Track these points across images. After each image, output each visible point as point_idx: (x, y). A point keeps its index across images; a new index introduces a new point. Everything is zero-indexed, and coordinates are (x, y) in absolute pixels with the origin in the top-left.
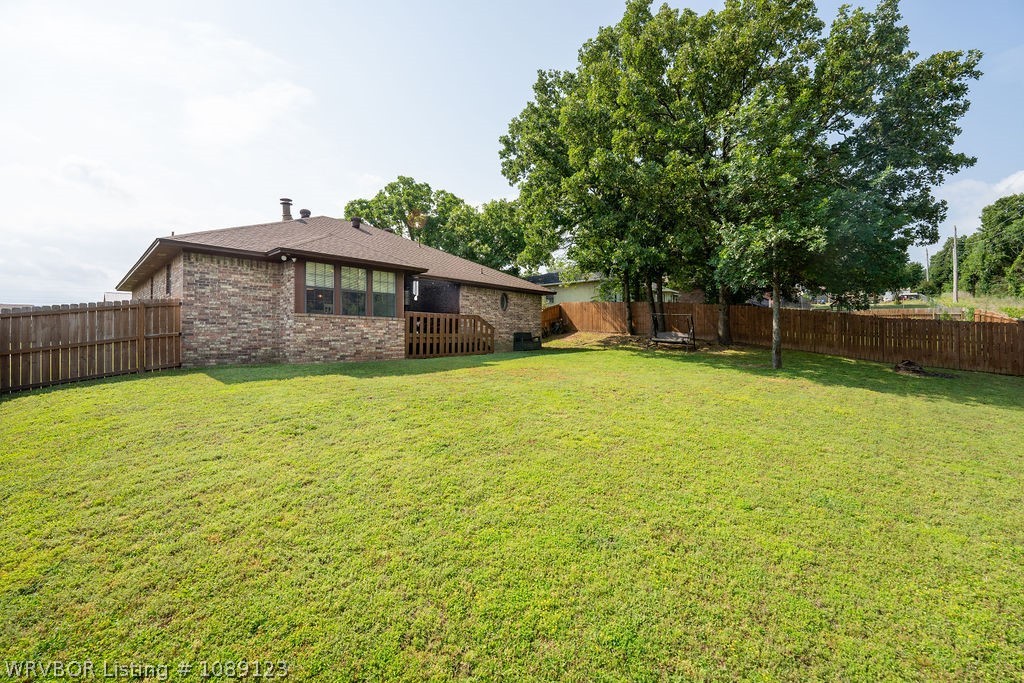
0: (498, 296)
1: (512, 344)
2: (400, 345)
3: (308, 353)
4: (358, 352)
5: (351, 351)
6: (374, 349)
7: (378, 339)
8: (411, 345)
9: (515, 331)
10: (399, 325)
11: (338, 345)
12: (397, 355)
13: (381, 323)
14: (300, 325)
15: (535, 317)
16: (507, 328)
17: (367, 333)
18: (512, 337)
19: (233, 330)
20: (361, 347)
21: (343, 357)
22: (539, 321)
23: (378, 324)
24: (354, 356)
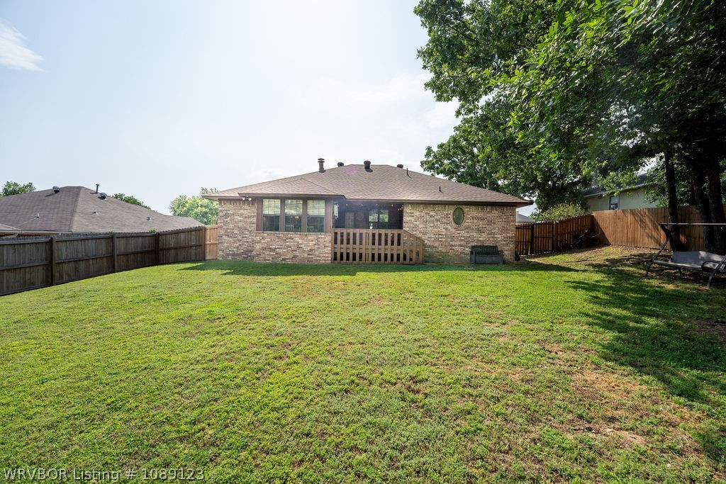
0: (450, 211)
1: (469, 257)
2: (327, 253)
3: (262, 255)
4: (295, 257)
5: (290, 255)
6: (306, 255)
7: (309, 248)
8: (335, 254)
9: (474, 244)
10: (327, 238)
11: (281, 251)
12: (325, 260)
13: (312, 236)
14: (258, 238)
15: (504, 230)
16: (462, 240)
17: (301, 244)
18: (468, 250)
19: (240, 241)
20: (297, 253)
21: (284, 259)
22: (511, 234)
23: (310, 238)
24: (292, 259)
